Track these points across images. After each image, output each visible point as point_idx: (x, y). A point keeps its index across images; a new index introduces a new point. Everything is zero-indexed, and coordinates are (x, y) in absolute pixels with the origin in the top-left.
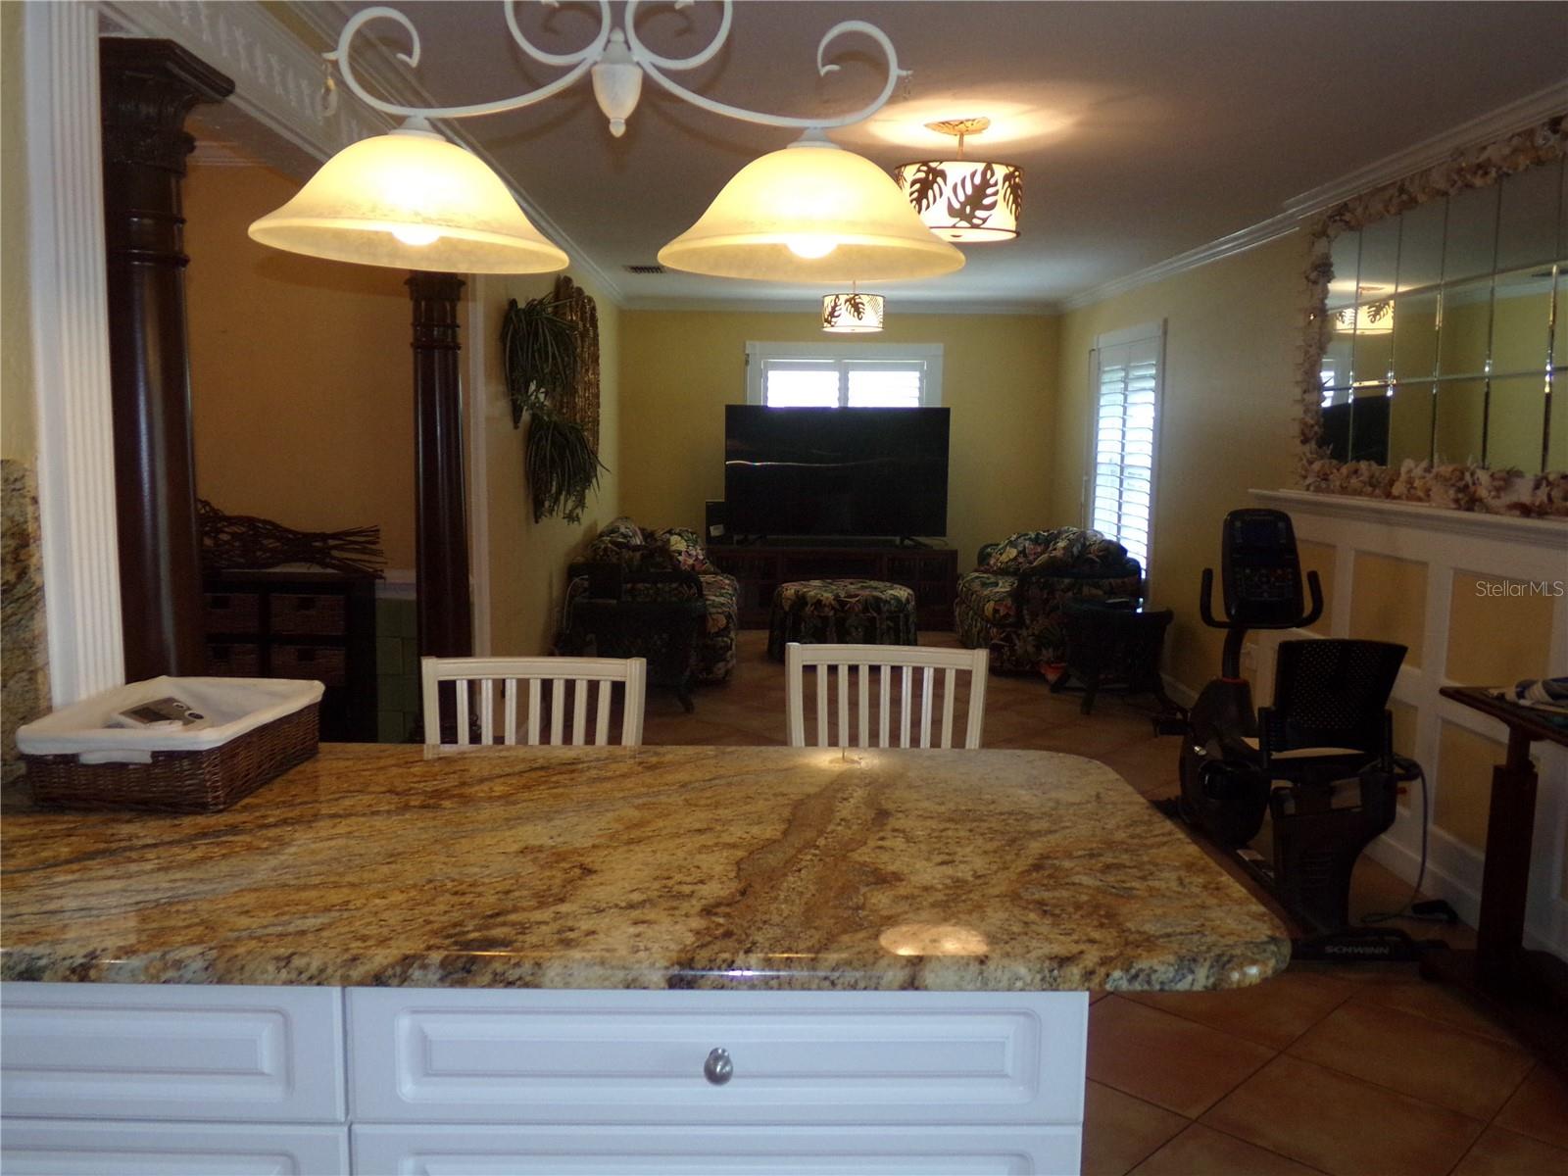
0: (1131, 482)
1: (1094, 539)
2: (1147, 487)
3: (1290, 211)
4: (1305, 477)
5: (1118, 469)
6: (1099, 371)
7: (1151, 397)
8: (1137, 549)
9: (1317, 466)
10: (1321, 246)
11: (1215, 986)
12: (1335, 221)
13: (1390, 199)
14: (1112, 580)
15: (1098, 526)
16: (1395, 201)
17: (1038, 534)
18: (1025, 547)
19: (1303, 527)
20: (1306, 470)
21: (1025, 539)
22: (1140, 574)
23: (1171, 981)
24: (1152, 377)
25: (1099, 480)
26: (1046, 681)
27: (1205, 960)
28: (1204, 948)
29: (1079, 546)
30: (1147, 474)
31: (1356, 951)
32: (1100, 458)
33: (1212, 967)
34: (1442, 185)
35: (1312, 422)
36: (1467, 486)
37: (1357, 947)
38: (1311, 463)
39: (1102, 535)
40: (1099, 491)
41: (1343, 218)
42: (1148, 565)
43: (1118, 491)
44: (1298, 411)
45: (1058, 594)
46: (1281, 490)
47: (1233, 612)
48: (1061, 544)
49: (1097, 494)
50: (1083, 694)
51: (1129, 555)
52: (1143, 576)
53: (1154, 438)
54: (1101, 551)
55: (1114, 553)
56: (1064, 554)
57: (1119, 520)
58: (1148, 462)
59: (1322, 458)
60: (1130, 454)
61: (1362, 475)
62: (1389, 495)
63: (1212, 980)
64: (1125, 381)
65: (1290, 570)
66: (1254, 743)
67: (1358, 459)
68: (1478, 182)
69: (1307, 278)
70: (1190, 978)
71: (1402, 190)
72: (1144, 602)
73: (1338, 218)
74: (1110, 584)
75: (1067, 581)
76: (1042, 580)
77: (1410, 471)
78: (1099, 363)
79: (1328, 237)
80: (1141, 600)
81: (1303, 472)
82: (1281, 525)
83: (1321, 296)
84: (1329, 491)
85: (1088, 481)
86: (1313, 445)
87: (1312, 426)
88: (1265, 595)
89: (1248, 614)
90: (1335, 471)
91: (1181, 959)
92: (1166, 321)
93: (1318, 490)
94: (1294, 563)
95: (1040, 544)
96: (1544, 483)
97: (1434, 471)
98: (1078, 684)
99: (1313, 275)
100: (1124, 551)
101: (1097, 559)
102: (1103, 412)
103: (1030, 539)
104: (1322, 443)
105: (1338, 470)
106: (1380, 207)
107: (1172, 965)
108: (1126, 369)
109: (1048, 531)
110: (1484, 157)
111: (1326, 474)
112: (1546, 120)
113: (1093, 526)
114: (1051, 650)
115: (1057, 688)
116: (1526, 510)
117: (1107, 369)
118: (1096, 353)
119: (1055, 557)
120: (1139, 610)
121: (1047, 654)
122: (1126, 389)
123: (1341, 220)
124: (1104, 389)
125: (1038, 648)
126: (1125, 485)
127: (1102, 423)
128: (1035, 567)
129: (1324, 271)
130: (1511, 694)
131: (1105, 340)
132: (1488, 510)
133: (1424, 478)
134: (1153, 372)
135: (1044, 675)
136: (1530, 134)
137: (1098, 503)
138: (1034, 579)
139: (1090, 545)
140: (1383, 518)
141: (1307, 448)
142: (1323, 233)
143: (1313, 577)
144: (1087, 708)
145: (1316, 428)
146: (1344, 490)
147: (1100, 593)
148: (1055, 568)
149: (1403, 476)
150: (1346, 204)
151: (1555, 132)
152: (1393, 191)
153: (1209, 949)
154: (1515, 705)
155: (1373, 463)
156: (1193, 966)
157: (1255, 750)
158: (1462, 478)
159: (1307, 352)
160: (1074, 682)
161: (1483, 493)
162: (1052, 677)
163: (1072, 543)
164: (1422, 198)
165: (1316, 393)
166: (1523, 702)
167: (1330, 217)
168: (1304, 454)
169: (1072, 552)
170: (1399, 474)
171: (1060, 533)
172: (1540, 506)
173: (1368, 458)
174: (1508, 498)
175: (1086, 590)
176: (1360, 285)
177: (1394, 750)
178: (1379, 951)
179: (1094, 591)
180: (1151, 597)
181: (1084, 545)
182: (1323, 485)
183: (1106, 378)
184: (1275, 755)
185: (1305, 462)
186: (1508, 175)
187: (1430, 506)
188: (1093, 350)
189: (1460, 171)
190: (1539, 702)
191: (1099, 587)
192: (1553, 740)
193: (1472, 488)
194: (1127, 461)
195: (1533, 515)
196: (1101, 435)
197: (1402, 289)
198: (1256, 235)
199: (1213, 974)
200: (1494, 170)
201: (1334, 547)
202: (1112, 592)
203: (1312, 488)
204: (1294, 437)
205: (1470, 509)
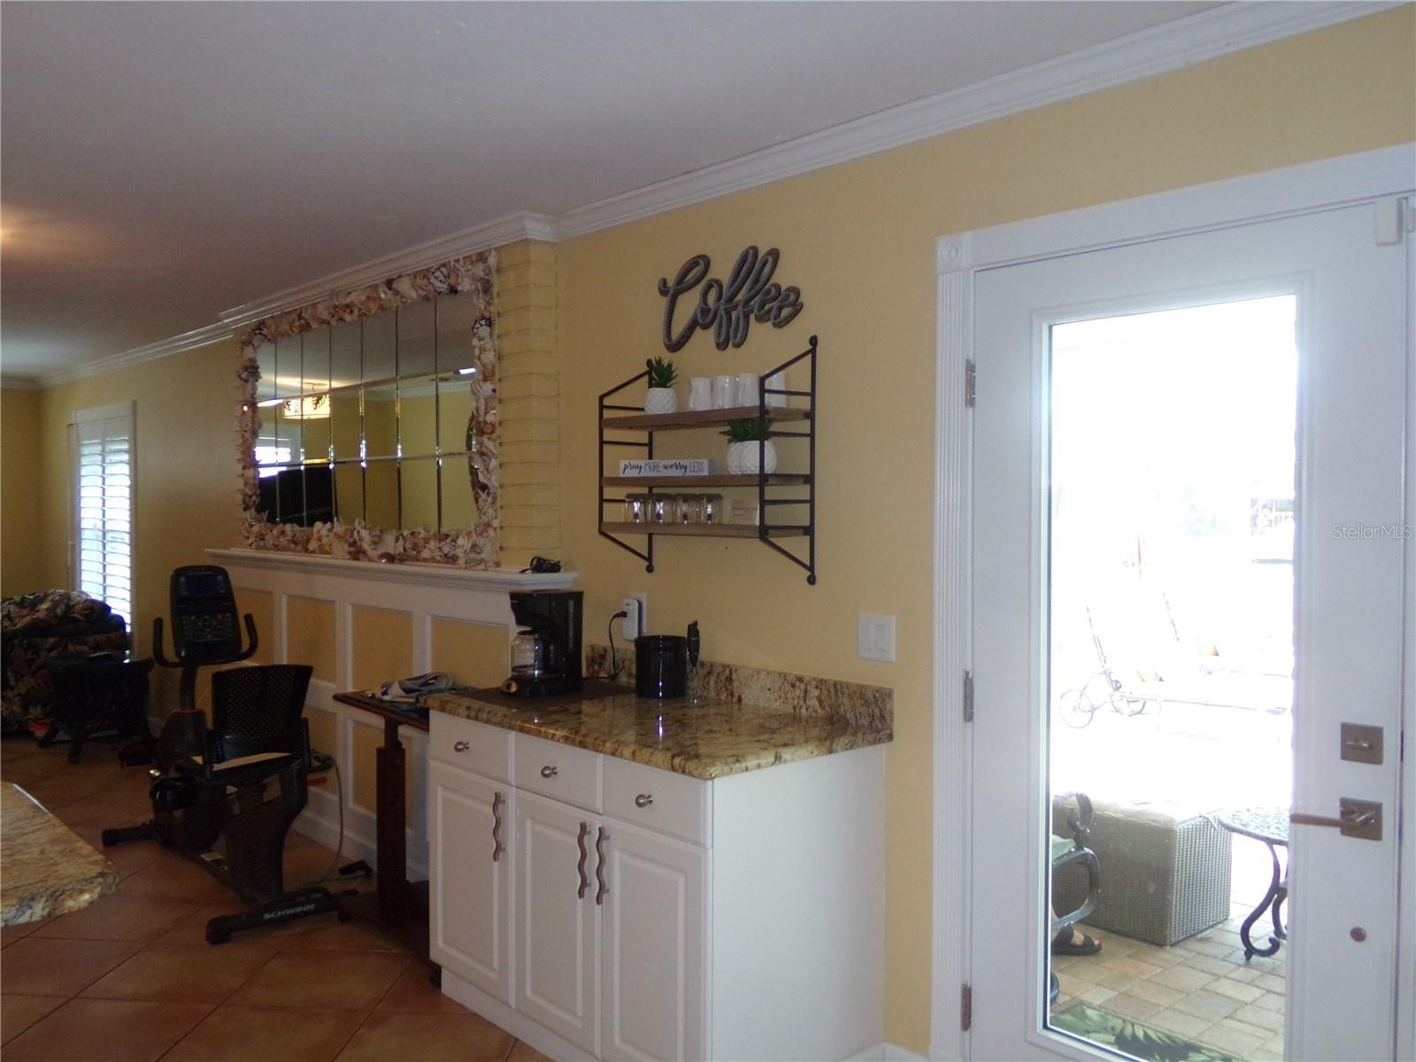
0: (114, 545)
1: (78, 599)
2: (127, 550)
3: (226, 321)
4: (248, 538)
5: (101, 534)
6: (79, 445)
7: (126, 469)
8: (121, 606)
9: (256, 529)
10: (249, 352)
11: (50, 914)
12: (256, 334)
13: (293, 322)
14: (97, 636)
15: (85, 587)
16: (297, 324)
17: (24, 598)
18: (9, 611)
19: (239, 578)
20: (248, 532)
21: (10, 604)
22: (125, 628)
23: (14, 918)
24: (126, 452)
25: (84, 545)
26: (35, 738)
27: (42, 897)
28: (42, 890)
29: (63, 607)
30: (127, 538)
31: (288, 912)
32: (84, 524)
33: (47, 901)
34: (325, 316)
35: (250, 493)
36: (355, 542)
37: (289, 909)
38: (251, 526)
39: (88, 595)
40: (84, 555)
41: (262, 332)
42: (132, 619)
43: (101, 554)
44: (240, 484)
45: (43, 654)
46: (232, 549)
47: (183, 654)
48: (44, 606)
49: (83, 557)
50: (69, 746)
51: (113, 612)
52: (128, 629)
53: (131, 505)
54: (85, 610)
55: (99, 610)
56: (47, 615)
57: (105, 581)
58: (127, 527)
59: (259, 522)
60: (111, 520)
61: (287, 535)
62: (306, 550)
63: (47, 910)
64: (103, 454)
65: (228, 615)
66: (199, 759)
67: (284, 522)
68: (348, 318)
69: (239, 376)
70: (29, 912)
71: (300, 317)
72: (130, 654)
73: (258, 332)
74: (96, 640)
75: (52, 640)
76: (25, 642)
77: (319, 531)
78: (78, 437)
79: (253, 345)
80: (127, 652)
81: (246, 534)
82: (220, 578)
83: (251, 392)
84: (265, 548)
85: (74, 546)
86: (253, 511)
87: (251, 496)
88: (209, 636)
89: (197, 654)
90: (269, 532)
91: (22, 900)
92: (135, 403)
93: (258, 548)
94: (232, 609)
95: (25, 608)
96: (401, 537)
97: (334, 531)
98: (67, 738)
99: (244, 375)
100: (109, 609)
101: (81, 618)
102: (84, 482)
103: (16, 603)
104: (260, 510)
105: (271, 531)
106: (286, 327)
107: (15, 906)
108: (103, 444)
109: (34, 594)
110: (348, 300)
111: (262, 535)
112: (384, 280)
113: (80, 588)
114: (39, 707)
115: (46, 743)
116: (391, 558)
117: (86, 442)
118: (74, 426)
119: (38, 618)
120: (127, 661)
121: (35, 712)
122: (103, 461)
123: (261, 334)
124: (84, 461)
125: (25, 708)
126: (108, 549)
127: (84, 492)
128: (17, 629)
129: (253, 372)
130: (379, 695)
131: (81, 416)
132: (370, 560)
133: (328, 536)
134: (126, 446)
135: (32, 732)
136: (375, 287)
137: (84, 566)
138: (16, 642)
139: (74, 605)
140: (302, 567)
141: (247, 515)
142: (249, 342)
143: (249, 618)
144: (75, 757)
145: (254, 498)
146: (276, 547)
147: (86, 648)
148: (38, 629)
149: (315, 536)
150: (263, 322)
151: (390, 289)
152: (294, 316)
153: (47, 890)
154: (381, 700)
155: (295, 525)
156: (31, 903)
157: (199, 764)
158: (352, 536)
159: (243, 437)
160: (61, 736)
161: (366, 546)
162: (40, 733)
163: (55, 604)
164: (314, 325)
165: (252, 470)
166: (386, 698)
167: (253, 330)
168: (246, 519)
169: (55, 613)
170: (312, 534)
171: (46, 596)
172: (399, 554)
173: (291, 522)
174: (381, 551)
175: (71, 648)
176: (304, 381)
177: (312, 747)
178: (306, 908)
179: (79, 648)
180: (136, 649)
181: (67, 605)
182: (262, 544)
183: (85, 450)
184: (217, 767)
185: (247, 525)
186: (365, 314)
187: (333, 558)
188: (72, 425)
189: (335, 307)
190: (396, 697)
191: (85, 644)
192: (409, 724)
193: (358, 543)
194: (108, 527)
195: (397, 561)
196: (84, 503)
197: (336, 384)
198: (211, 334)
199: (48, 906)
200: (357, 310)
201: (270, 593)
202: (97, 647)
203: (253, 546)
204: (239, 505)
205: (356, 559)
